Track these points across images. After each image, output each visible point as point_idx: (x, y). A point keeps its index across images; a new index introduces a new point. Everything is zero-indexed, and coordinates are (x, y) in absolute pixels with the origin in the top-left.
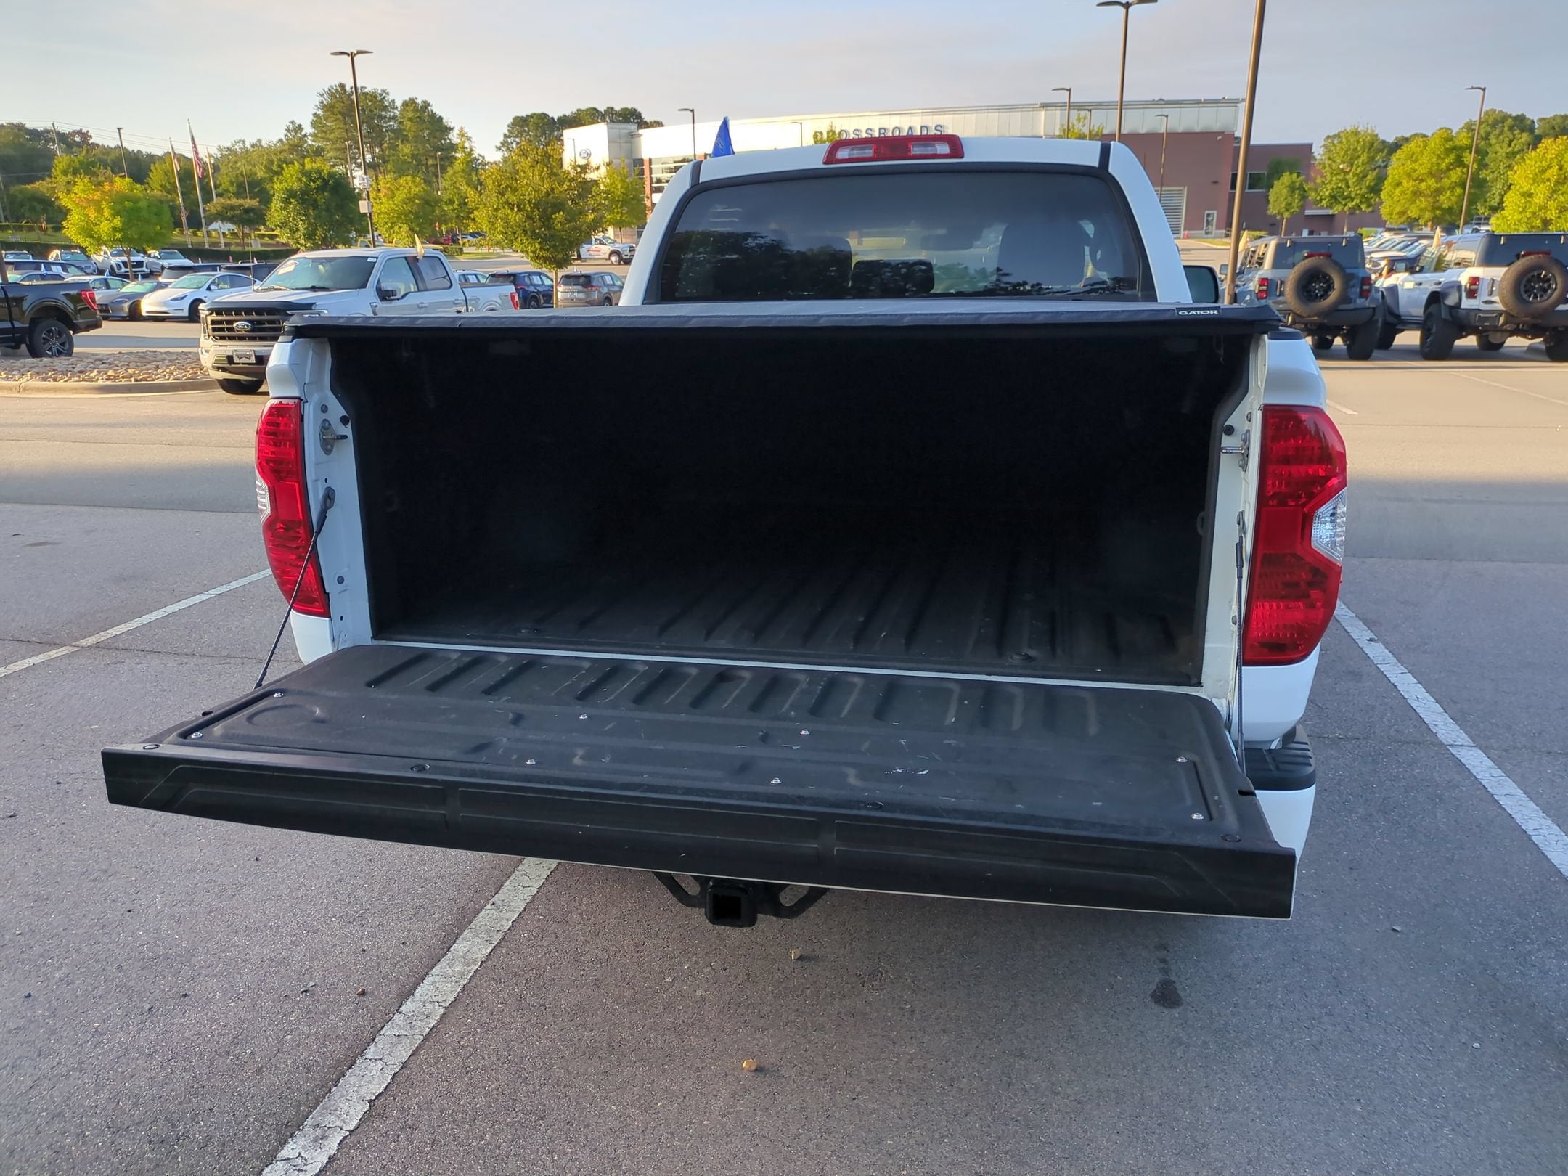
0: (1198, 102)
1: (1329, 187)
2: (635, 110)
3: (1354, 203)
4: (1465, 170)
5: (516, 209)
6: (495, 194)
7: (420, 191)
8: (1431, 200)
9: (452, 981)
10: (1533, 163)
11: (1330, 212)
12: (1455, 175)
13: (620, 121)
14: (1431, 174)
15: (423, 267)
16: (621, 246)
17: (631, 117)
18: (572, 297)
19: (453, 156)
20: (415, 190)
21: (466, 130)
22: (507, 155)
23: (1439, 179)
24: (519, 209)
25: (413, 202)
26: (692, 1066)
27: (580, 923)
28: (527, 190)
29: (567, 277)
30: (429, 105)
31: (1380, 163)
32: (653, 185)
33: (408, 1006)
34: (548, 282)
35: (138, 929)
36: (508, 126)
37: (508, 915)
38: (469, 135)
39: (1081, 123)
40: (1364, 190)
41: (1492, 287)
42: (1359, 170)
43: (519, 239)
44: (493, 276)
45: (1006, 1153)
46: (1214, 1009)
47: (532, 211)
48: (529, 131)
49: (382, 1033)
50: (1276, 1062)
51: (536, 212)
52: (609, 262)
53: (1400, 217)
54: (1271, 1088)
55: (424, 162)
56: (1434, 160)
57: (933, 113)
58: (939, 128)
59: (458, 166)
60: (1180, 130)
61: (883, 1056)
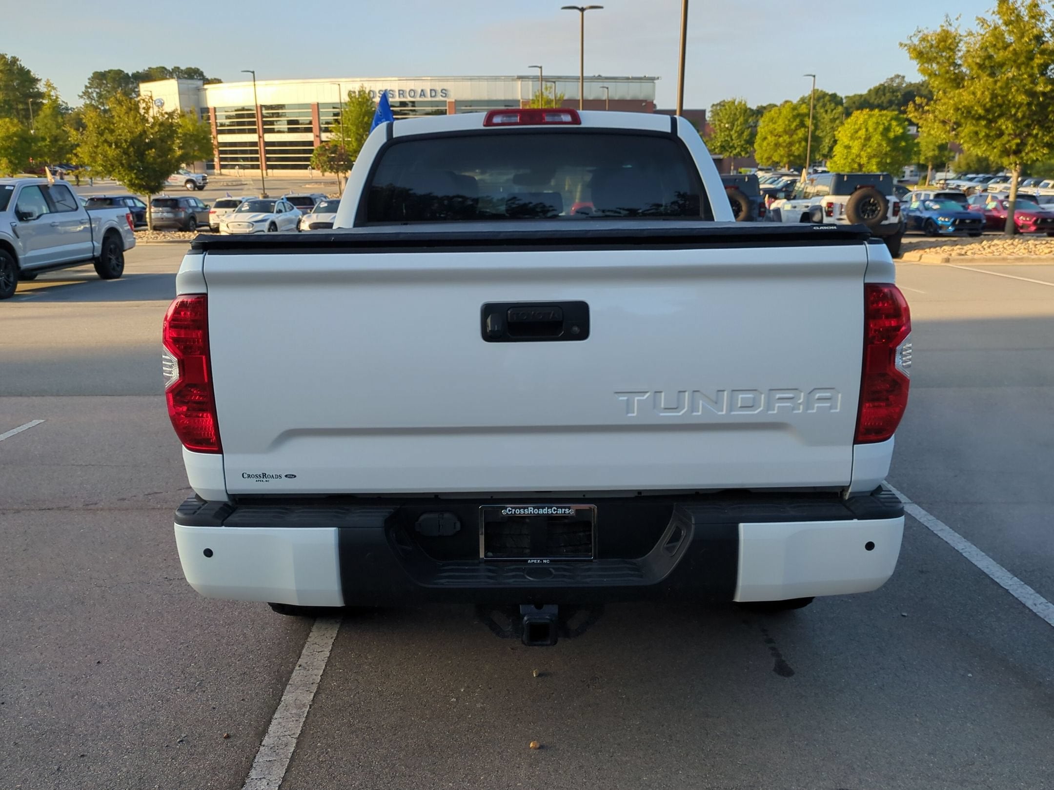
0: (628, 78)
1: (720, 140)
2: (198, 70)
3: (737, 151)
4: (807, 130)
5: (114, 147)
6: (95, 135)
7: (17, 130)
8: (786, 149)
9: (293, 721)
10: (850, 126)
11: (721, 157)
12: (801, 133)
13: (185, 78)
14: (785, 132)
15: (53, 192)
16: (195, 175)
17: (193, 74)
18: (163, 217)
19: (41, 102)
20: (13, 129)
21: (51, 81)
22: (88, 102)
23: (791, 136)
24: (117, 147)
25: (12, 139)
26: (494, 751)
27: (371, 671)
28: (123, 131)
29: (156, 200)
30: (18, 60)
31: (752, 124)
32: (218, 128)
33: (266, 740)
34: (140, 205)
35: (17, 715)
36: (89, 79)
37: (316, 672)
38: (55, 85)
39: (548, 92)
40: (743, 142)
41: (842, 209)
42: (739, 128)
43: (117, 170)
44: (92, 199)
45: (721, 774)
46: (815, 674)
47: (128, 147)
48: (107, 83)
49: (256, 761)
50: (861, 700)
51: (131, 149)
52: (185, 188)
53: (768, 161)
54: (864, 715)
55: (15, 106)
56: (787, 123)
57: (439, 80)
58: (444, 91)
59: (46, 111)
60: (616, 98)
61: (620, 728)
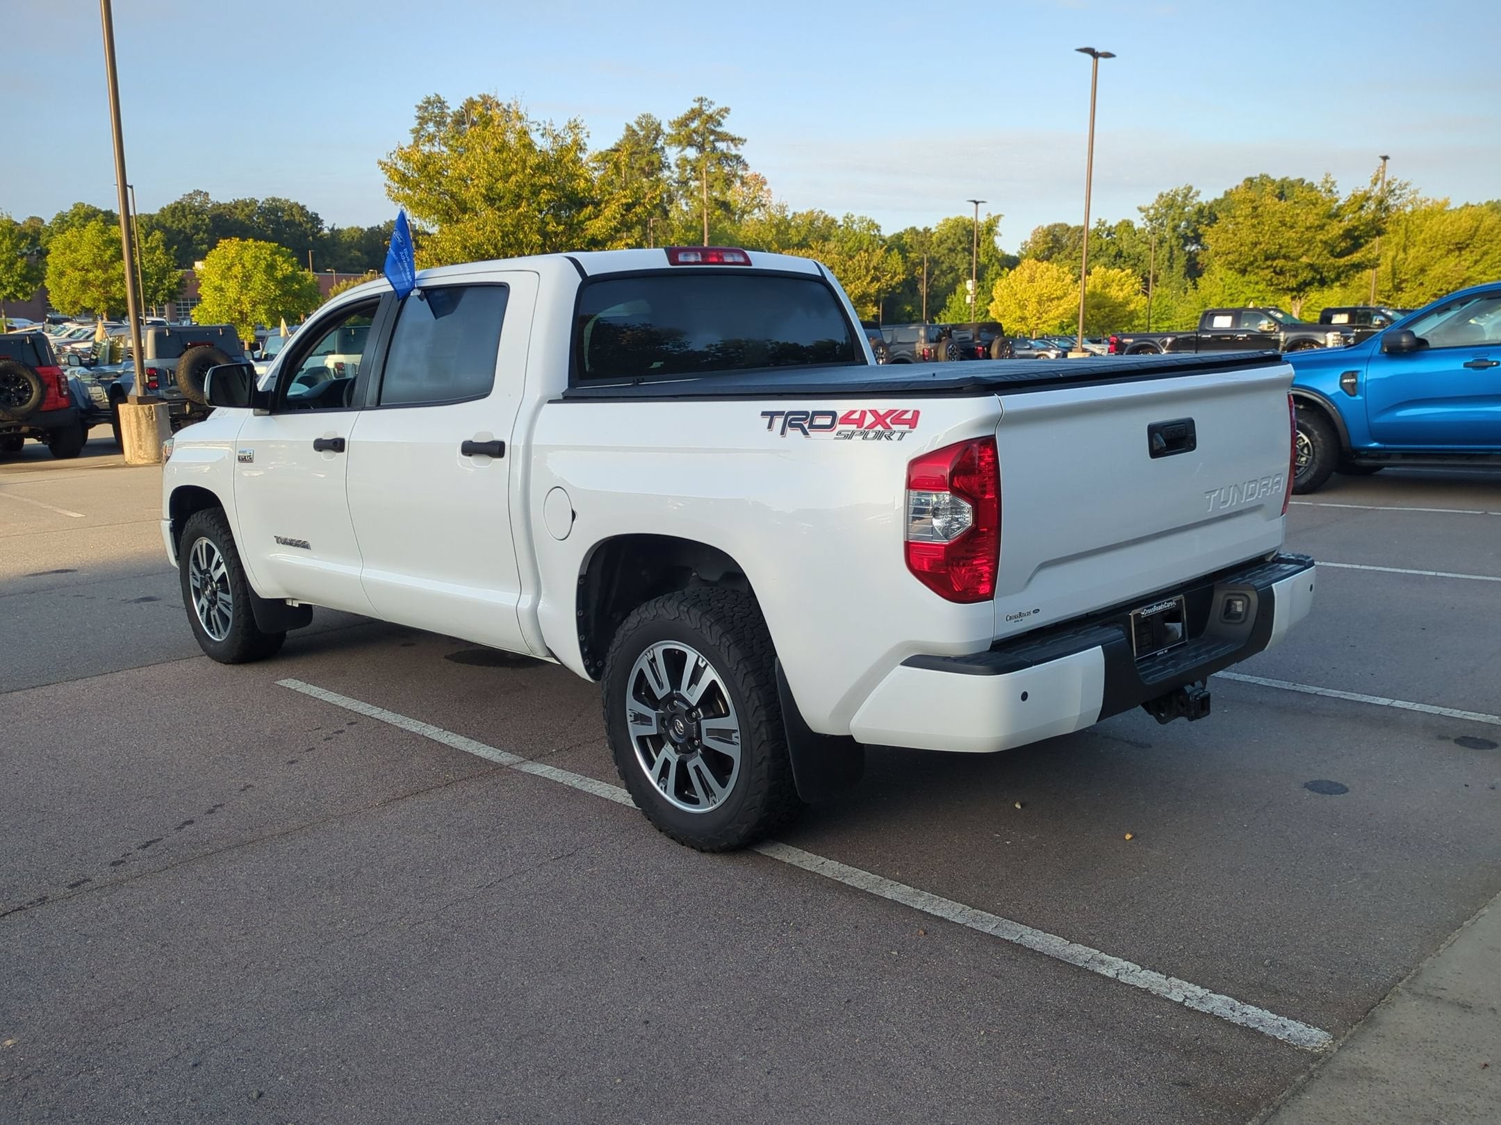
3: (8, 291)
8: (102, 290)
10: (217, 260)
14: (96, 265)
31: (26, 250)
33: (958, 920)
40: (16, 278)
49: (986, 932)
53: (73, 307)
56: (95, 251)
